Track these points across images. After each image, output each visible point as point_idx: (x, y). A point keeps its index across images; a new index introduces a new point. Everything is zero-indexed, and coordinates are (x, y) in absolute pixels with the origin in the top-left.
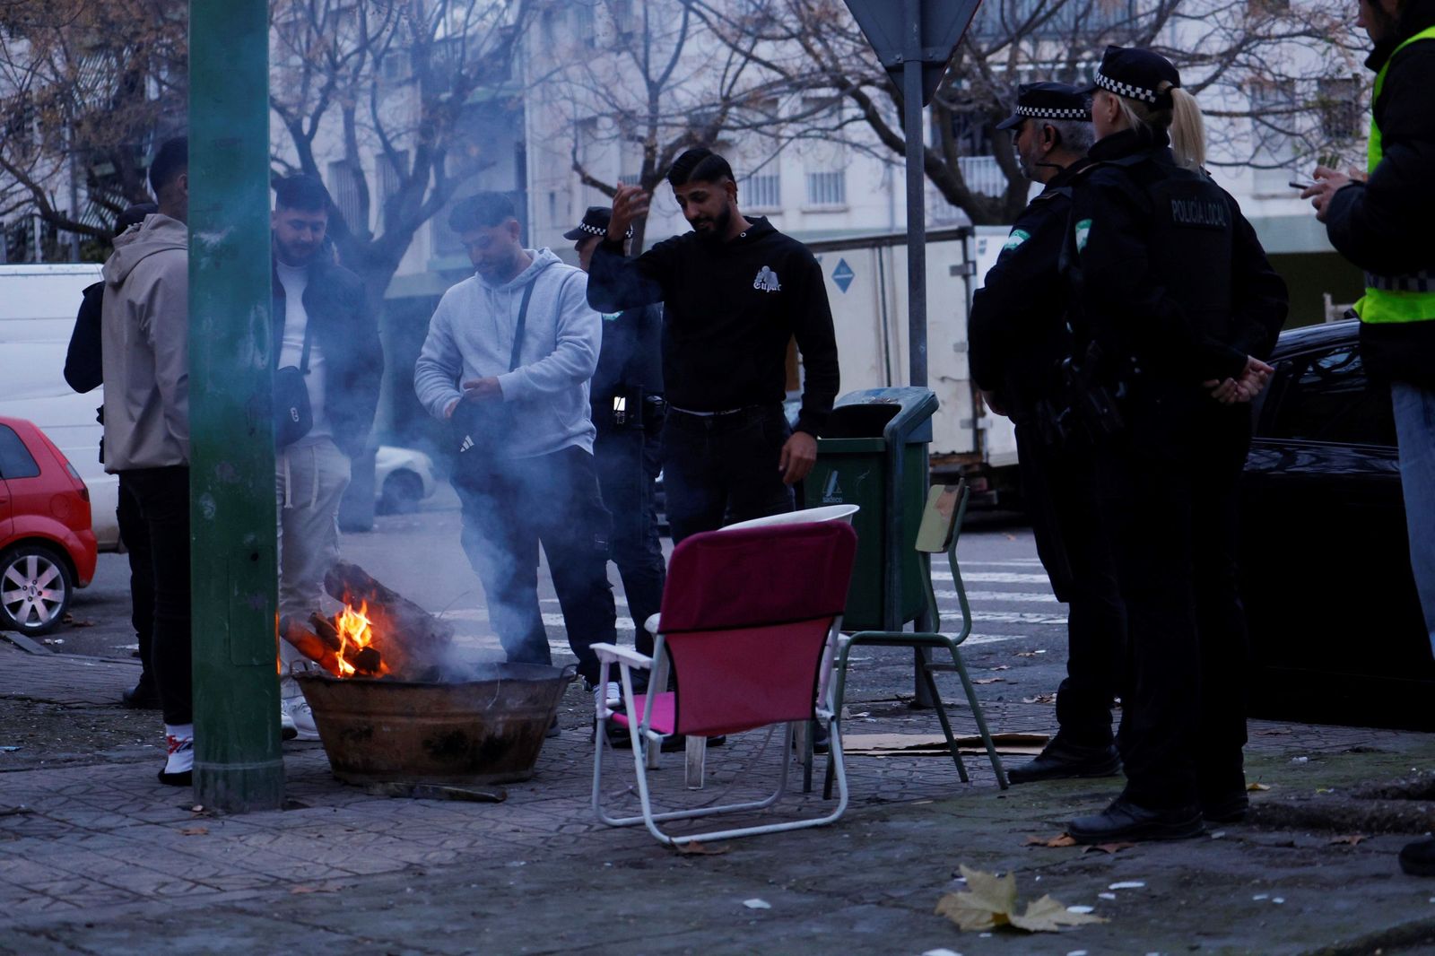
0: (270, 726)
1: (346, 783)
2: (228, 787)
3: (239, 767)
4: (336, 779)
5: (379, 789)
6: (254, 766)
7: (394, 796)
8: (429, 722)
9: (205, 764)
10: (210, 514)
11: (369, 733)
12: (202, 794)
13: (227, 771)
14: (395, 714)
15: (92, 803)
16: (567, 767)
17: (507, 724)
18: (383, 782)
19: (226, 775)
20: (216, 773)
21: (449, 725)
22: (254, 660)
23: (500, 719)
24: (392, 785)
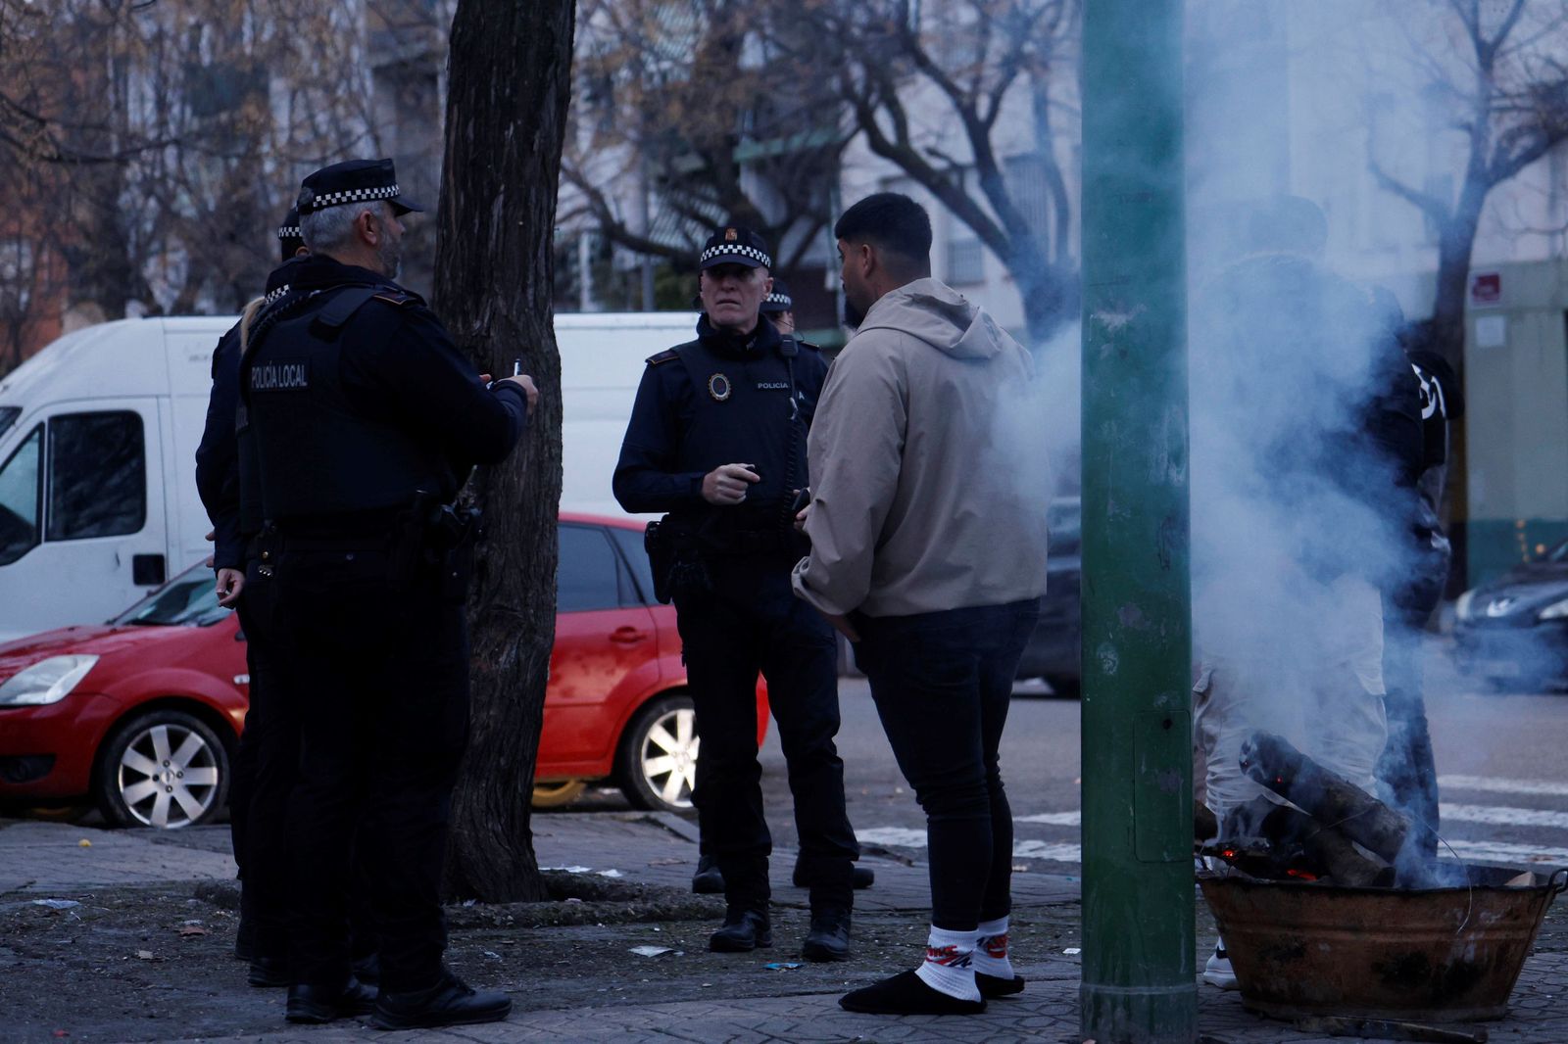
0: (1183, 941)
1: (1266, 1016)
2: (1129, 1017)
3: (1145, 991)
4: (1249, 1011)
5: (1315, 1024)
6: (1163, 990)
7: (1335, 1034)
8: (1381, 939)
9: (1099, 986)
10: (1110, 669)
11: (1299, 952)
12: (1095, 1025)
13: (1128, 996)
14: (1336, 928)
15: (948, 1034)
16: (1545, 1003)
17: (1481, 944)
18: (1321, 1016)
19: (1127, 1003)
20: (1114, 999)
21: (1407, 944)
22: (1165, 854)
23: (1472, 937)
24: (1333, 1020)
